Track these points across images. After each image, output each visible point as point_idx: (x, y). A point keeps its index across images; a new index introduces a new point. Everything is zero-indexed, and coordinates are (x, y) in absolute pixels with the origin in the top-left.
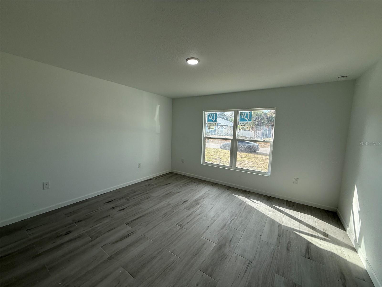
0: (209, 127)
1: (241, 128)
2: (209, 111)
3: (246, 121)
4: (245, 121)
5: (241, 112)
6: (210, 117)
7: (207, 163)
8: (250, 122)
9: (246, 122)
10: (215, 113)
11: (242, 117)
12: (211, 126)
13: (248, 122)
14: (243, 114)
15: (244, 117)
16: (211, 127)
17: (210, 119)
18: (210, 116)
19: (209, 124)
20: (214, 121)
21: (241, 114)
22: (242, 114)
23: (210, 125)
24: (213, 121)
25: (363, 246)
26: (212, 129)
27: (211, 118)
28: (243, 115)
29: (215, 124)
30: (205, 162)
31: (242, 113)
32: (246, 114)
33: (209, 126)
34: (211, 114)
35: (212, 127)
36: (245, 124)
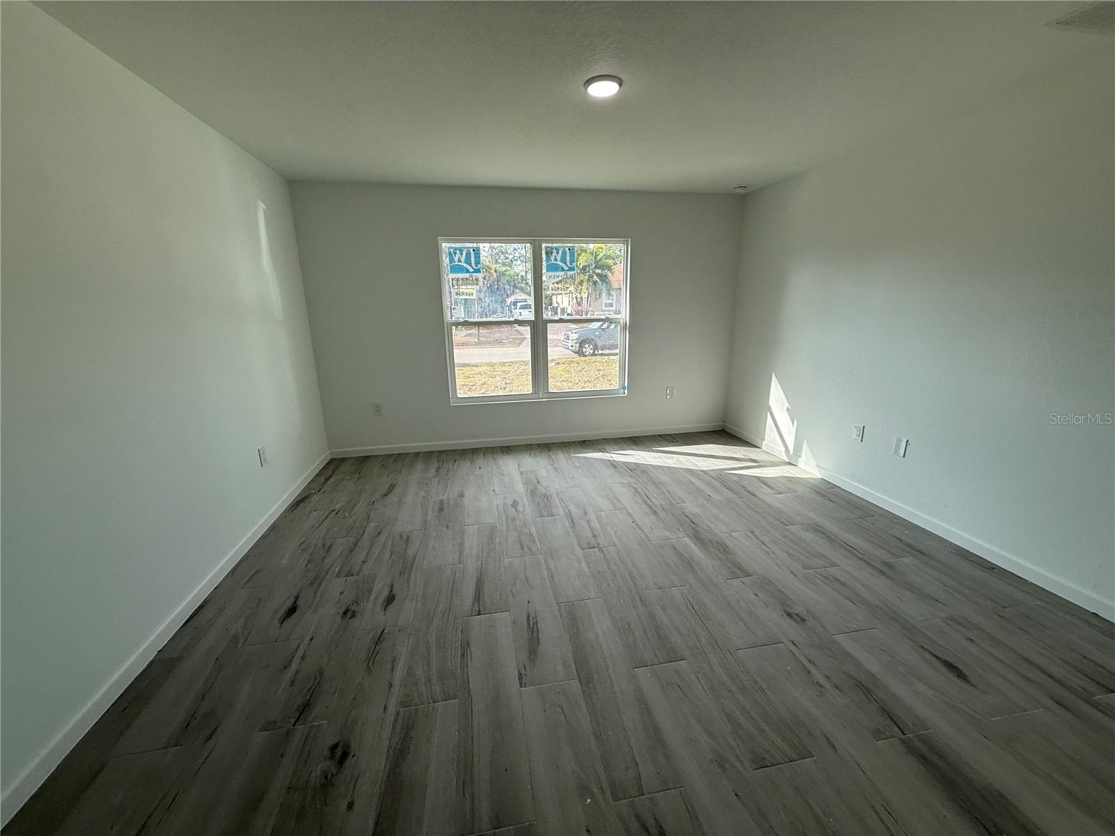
0: (456, 290)
1: (552, 289)
2: (453, 239)
3: (563, 270)
4: (560, 269)
5: (548, 245)
6: (456, 259)
7: (464, 400)
8: (573, 272)
9: (563, 273)
10: (475, 245)
11: (553, 258)
12: (463, 287)
13: (568, 272)
14: (554, 251)
15: (556, 260)
16: (465, 291)
17: (457, 263)
18: (457, 256)
19: (458, 280)
20: (471, 270)
21: (549, 253)
22: (552, 253)
23: (460, 282)
24: (468, 271)
25: (806, 453)
26: (467, 297)
27: (460, 261)
28: (554, 255)
29: (477, 280)
30: (459, 396)
31: (552, 248)
32: (560, 252)
33: (456, 287)
34: (461, 250)
35: (468, 291)
36: (560, 278)
